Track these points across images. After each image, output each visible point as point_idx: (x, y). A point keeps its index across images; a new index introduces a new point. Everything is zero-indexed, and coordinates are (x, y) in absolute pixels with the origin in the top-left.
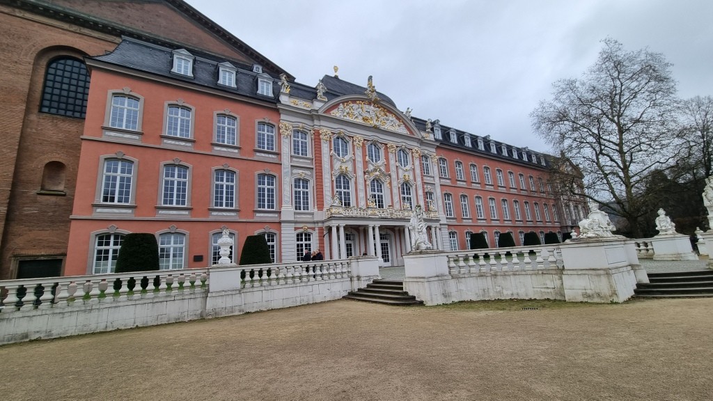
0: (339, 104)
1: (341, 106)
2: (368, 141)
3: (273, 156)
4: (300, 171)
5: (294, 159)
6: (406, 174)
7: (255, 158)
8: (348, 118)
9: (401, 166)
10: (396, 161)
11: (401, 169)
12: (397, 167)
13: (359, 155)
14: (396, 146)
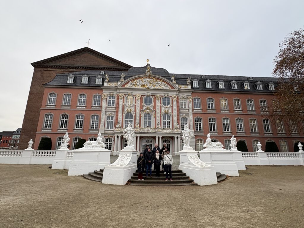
0: (129, 81)
1: (131, 82)
2: (144, 95)
3: (99, 108)
4: (109, 113)
5: (108, 108)
6: (167, 110)
7: (92, 109)
8: (134, 87)
9: (164, 106)
10: (160, 104)
11: (164, 107)
12: (161, 106)
13: (138, 103)
14: (161, 96)
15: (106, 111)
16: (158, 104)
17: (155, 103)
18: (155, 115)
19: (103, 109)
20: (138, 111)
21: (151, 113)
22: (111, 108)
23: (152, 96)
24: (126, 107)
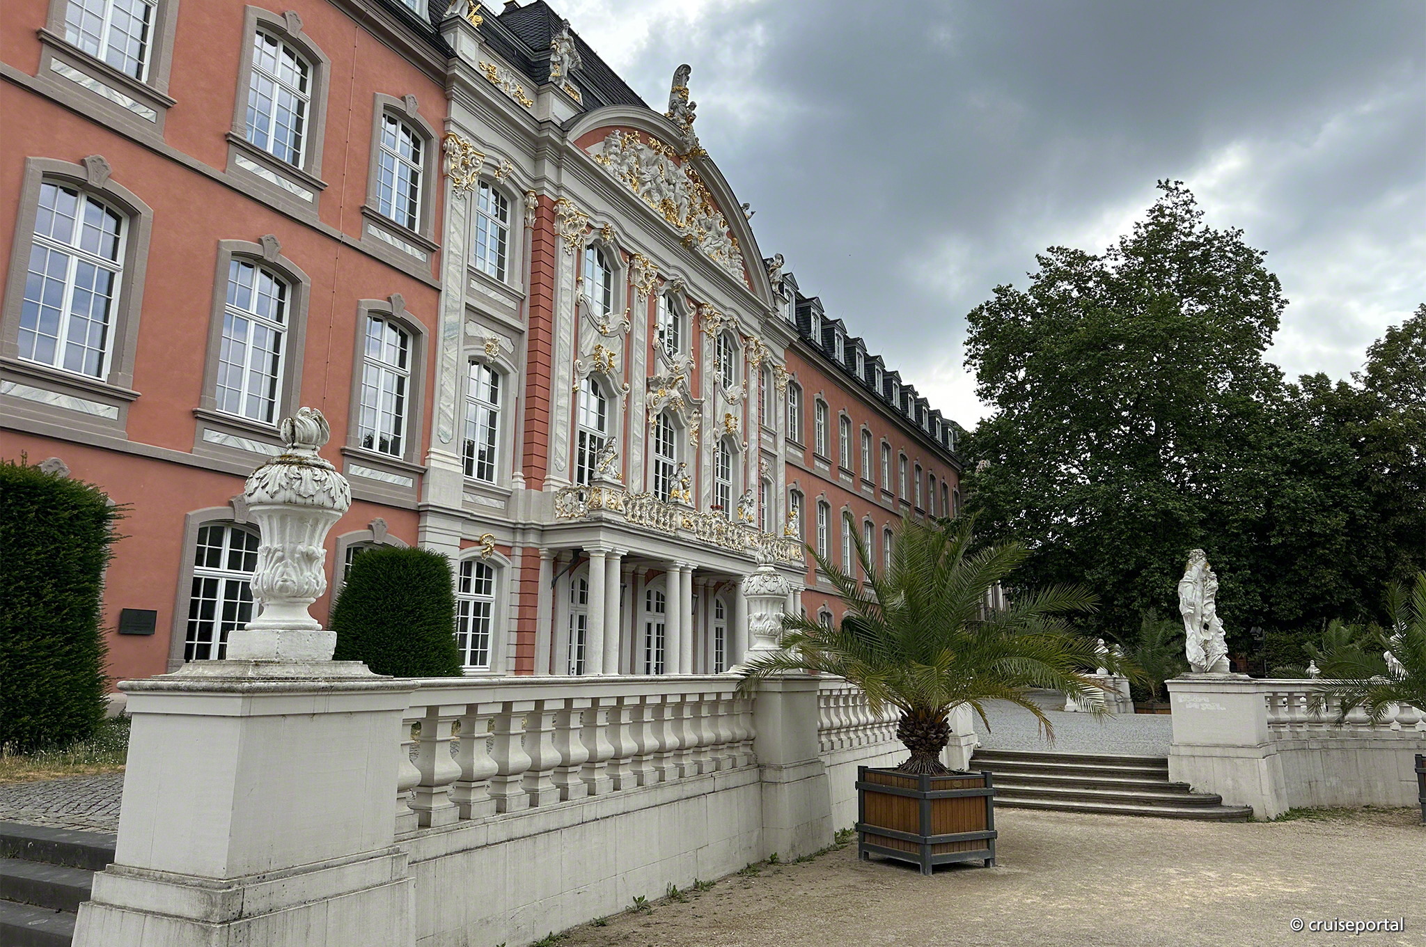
0: (609, 130)
1: (617, 139)
2: (664, 280)
3: (419, 253)
4: (488, 333)
5: (476, 284)
6: (731, 412)
7: (363, 243)
8: (629, 187)
9: (721, 385)
10: (715, 367)
11: (722, 392)
12: (714, 386)
13: (641, 322)
15: (469, 307)
16: (708, 366)
17: (697, 353)
18: (699, 433)
19: (453, 282)
21: (682, 414)
22: (492, 294)
23: (689, 297)
24: (587, 328)
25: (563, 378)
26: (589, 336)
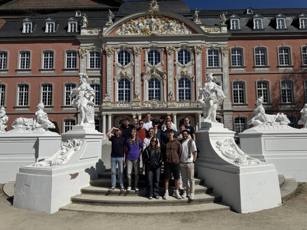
0: (122, 25)
1: (124, 25)
2: (147, 48)
3: (75, 71)
4: (93, 79)
5: (89, 71)
6: (185, 70)
7: (64, 75)
8: (130, 34)
9: (180, 64)
10: (175, 61)
11: (180, 66)
12: (175, 65)
13: (138, 62)
14: (175, 47)
16: (170, 61)
17: (165, 60)
18: (167, 79)
20: (138, 75)
21: (159, 77)
22: (94, 71)
23: (160, 48)
24: (118, 69)
25: (109, 82)
26: (119, 71)
